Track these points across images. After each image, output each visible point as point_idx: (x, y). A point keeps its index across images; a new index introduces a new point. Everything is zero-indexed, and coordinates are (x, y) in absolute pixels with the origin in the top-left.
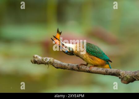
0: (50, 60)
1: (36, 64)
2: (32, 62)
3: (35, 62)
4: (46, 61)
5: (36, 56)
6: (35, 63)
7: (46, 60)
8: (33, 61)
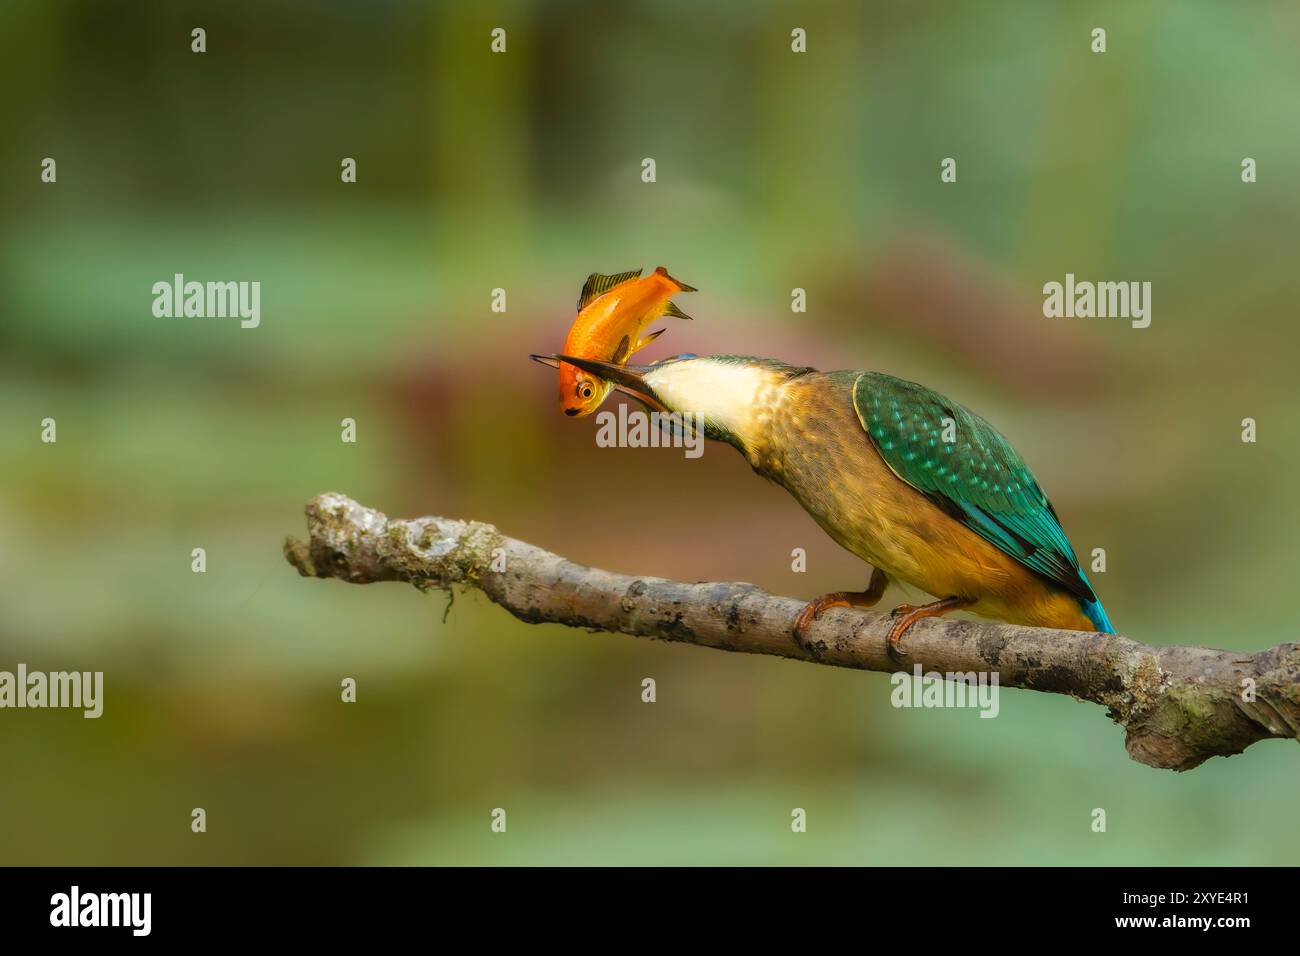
0: (462, 541)
1: (334, 583)
2: (294, 560)
3: (327, 563)
4: (426, 555)
5: (330, 503)
6: (322, 574)
7: (426, 545)
8: (303, 554)
